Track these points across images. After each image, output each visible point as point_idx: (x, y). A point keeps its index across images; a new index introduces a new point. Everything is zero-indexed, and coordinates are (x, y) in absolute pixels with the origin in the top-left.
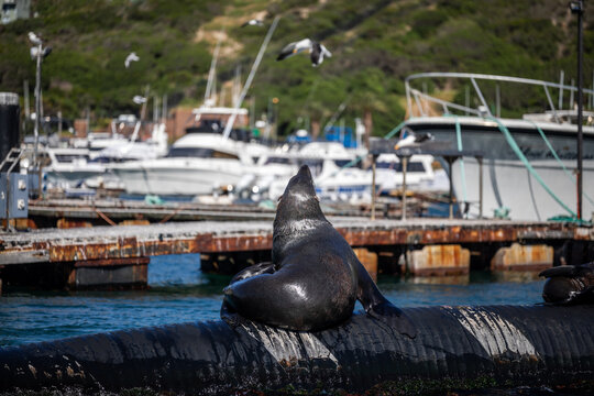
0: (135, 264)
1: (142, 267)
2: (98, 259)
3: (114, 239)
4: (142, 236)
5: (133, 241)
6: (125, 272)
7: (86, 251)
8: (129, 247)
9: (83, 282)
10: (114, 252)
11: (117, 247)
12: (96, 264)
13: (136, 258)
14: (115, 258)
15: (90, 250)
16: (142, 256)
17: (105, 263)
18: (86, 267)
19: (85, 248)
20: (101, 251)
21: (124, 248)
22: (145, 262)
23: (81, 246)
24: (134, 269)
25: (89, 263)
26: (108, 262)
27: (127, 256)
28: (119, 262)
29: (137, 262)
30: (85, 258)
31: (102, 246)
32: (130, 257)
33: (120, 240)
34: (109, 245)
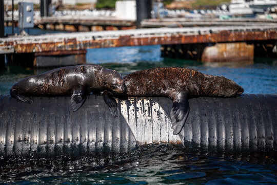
0: (76, 54)
1: (82, 56)
2: (49, 51)
3: (61, 39)
4: (80, 37)
5: (74, 40)
6: (70, 58)
7: (41, 47)
8: (71, 44)
9: (41, 64)
10: (60, 47)
11: (63, 44)
12: (49, 54)
13: (76, 50)
14: (61, 51)
15: (44, 46)
16: (80, 49)
17: (55, 53)
18: (43, 56)
19: (41, 45)
20: (52, 46)
21: (68, 44)
22: (83, 52)
23: (38, 44)
24: (76, 57)
25: (44, 54)
26: (58, 53)
27: (70, 49)
28: (65, 53)
29: (78, 52)
30: (41, 50)
31: (52, 43)
32: (72, 50)
33: (65, 40)
34: (57, 43)
